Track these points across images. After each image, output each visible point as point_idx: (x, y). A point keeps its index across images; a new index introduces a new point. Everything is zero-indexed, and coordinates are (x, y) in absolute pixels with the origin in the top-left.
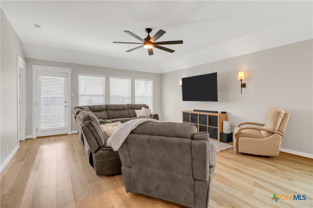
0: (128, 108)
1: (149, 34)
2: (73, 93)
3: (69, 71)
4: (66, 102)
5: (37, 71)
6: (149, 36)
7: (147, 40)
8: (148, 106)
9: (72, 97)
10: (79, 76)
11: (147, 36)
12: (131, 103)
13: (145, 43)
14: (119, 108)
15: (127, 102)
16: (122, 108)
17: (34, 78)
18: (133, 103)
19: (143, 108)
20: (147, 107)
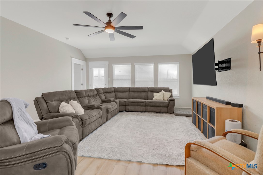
0: (148, 91)
1: (110, 19)
2: (109, 78)
3: (107, 63)
4: (105, 85)
5: (91, 65)
6: (110, 21)
7: (109, 24)
8: (172, 90)
9: (109, 81)
10: (113, 66)
11: (109, 21)
12: (154, 87)
13: (106, 27)
14: (140, 90)
15: (151, 85)
16: (142, 90)
17: (90, 69)
18: (156, 86)
19: (163, 92)
20: (170, 91)
